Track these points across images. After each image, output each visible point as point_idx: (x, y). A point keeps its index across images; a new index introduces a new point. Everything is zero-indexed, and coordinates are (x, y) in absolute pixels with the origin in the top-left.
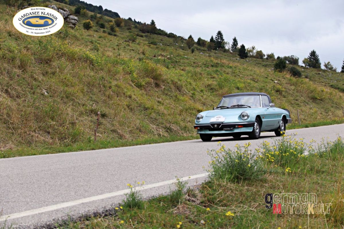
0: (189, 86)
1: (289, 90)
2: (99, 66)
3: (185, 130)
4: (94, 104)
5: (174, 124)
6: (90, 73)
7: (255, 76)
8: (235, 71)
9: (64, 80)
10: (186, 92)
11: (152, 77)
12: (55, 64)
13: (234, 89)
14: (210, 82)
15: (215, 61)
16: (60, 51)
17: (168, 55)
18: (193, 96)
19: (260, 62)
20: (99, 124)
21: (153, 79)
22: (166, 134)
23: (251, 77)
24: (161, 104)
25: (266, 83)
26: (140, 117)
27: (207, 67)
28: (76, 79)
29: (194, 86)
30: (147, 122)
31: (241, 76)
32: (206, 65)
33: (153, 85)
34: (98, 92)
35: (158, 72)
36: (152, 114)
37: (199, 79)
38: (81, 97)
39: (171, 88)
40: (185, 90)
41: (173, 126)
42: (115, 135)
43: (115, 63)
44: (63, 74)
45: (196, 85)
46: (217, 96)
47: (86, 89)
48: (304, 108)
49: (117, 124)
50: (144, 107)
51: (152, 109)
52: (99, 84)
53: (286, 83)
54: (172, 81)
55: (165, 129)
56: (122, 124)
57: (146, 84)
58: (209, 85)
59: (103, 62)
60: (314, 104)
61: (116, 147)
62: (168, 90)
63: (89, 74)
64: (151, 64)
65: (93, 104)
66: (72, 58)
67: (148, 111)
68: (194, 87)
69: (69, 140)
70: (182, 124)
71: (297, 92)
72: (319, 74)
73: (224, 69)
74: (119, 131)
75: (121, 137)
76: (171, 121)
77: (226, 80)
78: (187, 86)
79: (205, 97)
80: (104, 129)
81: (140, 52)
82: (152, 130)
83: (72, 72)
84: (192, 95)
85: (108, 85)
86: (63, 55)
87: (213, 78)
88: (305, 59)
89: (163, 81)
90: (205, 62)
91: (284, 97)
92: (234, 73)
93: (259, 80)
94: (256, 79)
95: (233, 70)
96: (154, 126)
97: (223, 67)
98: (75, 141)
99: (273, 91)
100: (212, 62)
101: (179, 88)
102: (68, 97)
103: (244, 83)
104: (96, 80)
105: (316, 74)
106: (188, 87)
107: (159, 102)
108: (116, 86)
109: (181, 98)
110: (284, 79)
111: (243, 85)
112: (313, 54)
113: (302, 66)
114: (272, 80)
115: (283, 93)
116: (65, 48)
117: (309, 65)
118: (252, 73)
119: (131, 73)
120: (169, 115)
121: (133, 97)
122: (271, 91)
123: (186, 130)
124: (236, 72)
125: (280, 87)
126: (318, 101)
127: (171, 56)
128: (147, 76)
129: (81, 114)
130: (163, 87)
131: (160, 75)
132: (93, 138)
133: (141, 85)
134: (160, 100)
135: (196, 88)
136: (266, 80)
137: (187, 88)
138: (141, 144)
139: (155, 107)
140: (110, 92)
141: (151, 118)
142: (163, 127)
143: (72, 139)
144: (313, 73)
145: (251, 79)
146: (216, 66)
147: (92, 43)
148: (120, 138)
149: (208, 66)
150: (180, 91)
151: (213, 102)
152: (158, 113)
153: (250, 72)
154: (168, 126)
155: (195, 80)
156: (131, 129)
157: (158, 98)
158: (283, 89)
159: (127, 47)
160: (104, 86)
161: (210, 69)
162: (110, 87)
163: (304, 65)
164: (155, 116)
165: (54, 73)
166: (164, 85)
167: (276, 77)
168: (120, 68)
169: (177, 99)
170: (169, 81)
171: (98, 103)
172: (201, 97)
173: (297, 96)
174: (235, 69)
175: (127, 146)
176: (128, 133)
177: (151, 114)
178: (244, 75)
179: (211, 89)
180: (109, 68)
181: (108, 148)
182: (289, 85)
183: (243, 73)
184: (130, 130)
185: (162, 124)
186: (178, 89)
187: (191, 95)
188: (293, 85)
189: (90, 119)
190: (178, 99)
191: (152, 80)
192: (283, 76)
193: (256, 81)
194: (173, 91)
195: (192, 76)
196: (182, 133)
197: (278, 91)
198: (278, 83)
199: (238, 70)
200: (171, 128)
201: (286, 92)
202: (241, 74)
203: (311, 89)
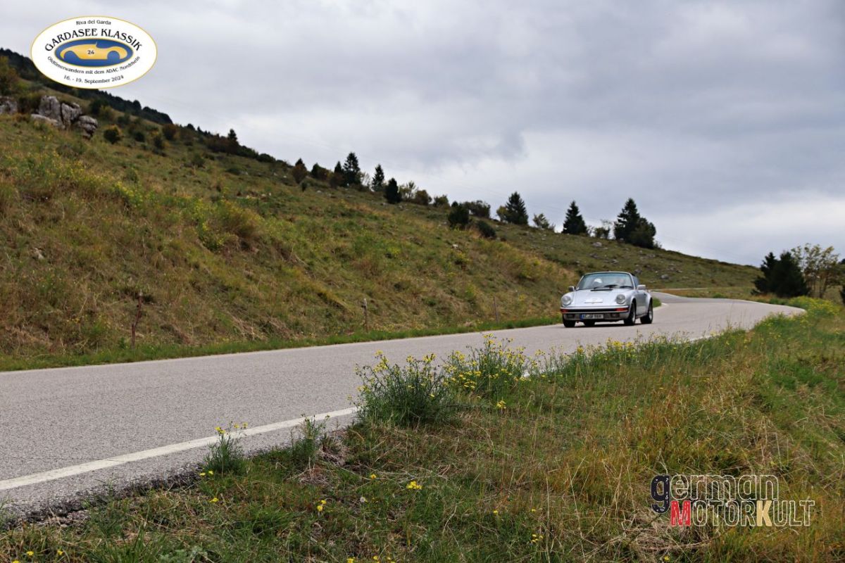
0: (302, 250)
1: (478, 261)
2: (139, 208)
3: (296, 328)
4: (131, 279)
5: (276, 317)
6: (123, 220)
7: (419, 235)
8: (384, 224)
9: (75, 232)
10: (297, 260)
11: (237, 231)
12: (58, 202)
13: (384, 257)
14: (340, 244)
15: (347, 207)
16: (68, 179)
17: (262, 193)
18: (309, 269)
19: (423, 211)
20: (140, 315)
21: (238, 235)
22: (262, 336)
23: (412, 237)
24: (253, 282)
25: (438, 248)
26: (214, 304)
27: (334, 217)
28: (97, 231)
29: (312, 250)
30: (228, 312)
31: (394, 233)
32: (331, 213)
33: (239, 245)
34: (137, 256)
35: (248, 223)
36: (237, 297)
37: (320, 238)
38: (106, 264)
39: (270, 253)
40: (296, 256)
41: (274, 321)
42: (169, 336)
43: (170, 205)
44: (73, 222)
45: (315, 248)
46: (352, 269)
47: (114, 248)
48: (502, 294)
49: (173, 315)
50: (223, 286)
51: (237, 289)
52: (140, 242)
53: (473, 249)
54: (273, 239)
55: (260, 324)
56: (181, 316)
57: (225, 243)
58: (338, 249)
59: (148, 202)
60: (521, 287)
61: (172, 357)
62: (264, 256)
63: (121, 223)
64: (235, 209)
65: (129, 277)
66: (90, 192)
67: (230, 294)
68: (311, 252)
69: (83, 343)
70: (292, 318)
71: (492, 265)
72: (524, 234)
73: (362, 219)
74: (176, 328)
75: (180, 339)
76: (270, 312)
77: (369, 241)
78: (299, 248)
79: (331, 269)
80: (148, 324)
81: (212, 186)
82: (238, 327)
83: (90, 218)
84: (308, 266)
85: (157, 244)
86: (74, 186)
87: (345, 236)
88: (501, 208)
89: (257, 240)
90: (330, 207)
91: (470, 273)
92: (382, 228)
93: (426, 241)
94: (419, 240)
95: (379, 223)
96: (241, 321)
97: (363, 216)
98: (95, 345)
99: (450, 263)
100: (343, 207)
101: (284, 253)
102: (82, 265)
103: (400, 246)
104: (134, 233)
105: (520, 234)
106: (300, 250)
107: (249, 277)
108: (171, 245)
109: (290, 271)
110: (469, 241)
111: (400, 250)
112: (515, 199)
113: (495, 221)
114: (449, 244)
115: (469, 267)
116: (77, 174)
117: (508, 219)
118: (413, 229)
119: (197, 222)
120: (267, 301)
121: (203, 266)
122: (448, 261)
123: (298, 329)
124: (386, 227)
125: (463, 256)
126: (528, 282)
127: (268, 194)
128: (228, 230)
129: (106, 296)
130: (257, 250)
131: (251, 228)
132: (127, 340)
133: (215, 244)
134: (251, 273)
135: (315, 254)
136: (439, 243)
137: (299, 254)
138: (216, 353)
139: (243, 285)
140: (159, 257)
141: (235, 305)
142: (256, 323)
143: (89, 341)
144: (515, 233)
145: (411, 241)
146: (350, 215)
147: (125, 167)
148: (179, 342)
149: (336, 214)
150: (286, 258)
151: (346, 279)
152: (248, 298)
153: (409, 227)
154: (266, 321)
155: (313, 239)
156: (198, 325)
157: (247, 269)
158: (468, 260)
159: (188, 176)
160: (149, 246)
161: (340, 221)
162: (160, 248)
163: (498, 218)
164: (243, 302)
165: (56, 220)
166: (258, 247)
167: (454, 238)
168: (178, 213)
169: (280, 273)
170: (267, 239)
171: (137, 276)
172: (324, 271)
173: (492, 272)
174: (383, 221)
175: (192, 355)
176: (192, 332)
177: (233, 298)
178: (400, 233)
179: (341, 255)
180: (157, 212)
181: (157, 358)
182: (478, 253)
183: (398, 229)
184: (197, 328)
185: (255, 316)
186: (283, 254)
187: (306, 264)
188: (485, 252)
189: (123, 305)
190: (285, 274)
191: (237, 237)
192: (467, 237)
193: (420, 243)
194: (274, 257)
195: (308, 232)
196: (291, 335)
197: (459, 262)
198: (458, 249)
199: (389, 224)
200: (271, 325)
201: (473, 264)
202: (394, 231)
203: (516, 261)
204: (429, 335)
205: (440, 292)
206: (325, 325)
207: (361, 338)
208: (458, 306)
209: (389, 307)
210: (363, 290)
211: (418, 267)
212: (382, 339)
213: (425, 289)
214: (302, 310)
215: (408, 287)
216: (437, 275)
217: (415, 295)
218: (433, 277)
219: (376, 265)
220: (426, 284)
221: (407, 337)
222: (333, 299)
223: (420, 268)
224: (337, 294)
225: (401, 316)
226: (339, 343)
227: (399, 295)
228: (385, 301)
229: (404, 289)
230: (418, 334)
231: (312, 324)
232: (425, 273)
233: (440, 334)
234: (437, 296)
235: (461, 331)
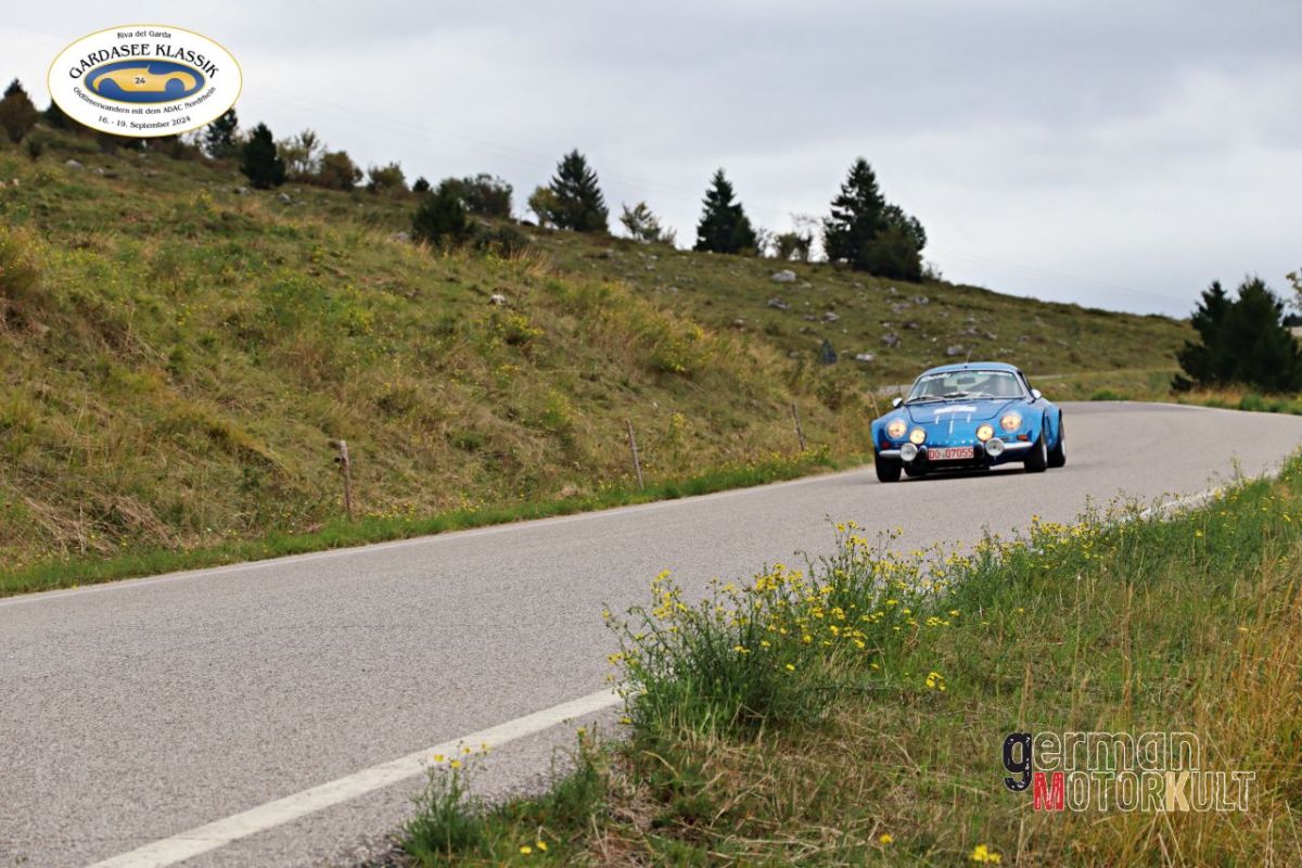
0: (151, 324)
1: (556, 333)
3: (179, 520)
5: (129, 495)
7: (404, 275)
8: (315, 249)
10: (143, 349)
14: (235, 306)
15: (217, 209)
18: (175, 369)
19: (343, 205)
22: (99, 542)
23: (390, 280)
24: (55, 408)
25: (456, 306)
27: (190, 236)
29: (173, 324)
30: (12, 487)
31: (342, 272)
32: (180, 224)
35: (20, 262)
36: (28, 449)
37: (187, 292)
39: (76, 334)
40: (137, 337)
41: (126, 504)
45: (178, 319)
46: (272, 367)
48: (630, 414)
51: (27, 429)
53: (540, 304)
54: (78, 300)
55: (93, 514)
58: (234, 319)
60: (663, 394)
62: (64, 342)
68: (171, 329)
70: (166, 494)
71: (591, 342)
72: (604, 257)
73: (261, 239)
76: (114, 481)
78: (143, 320)
79: (224, 369)
82: (42, 523)
84: (171, 363)
87: (228, 282)
88: (540, 191)
89: (40, 302)
90: (174, 211)
91: (543, 365)
92: (311, 260)
93: (424, 290)
94: (407, 286)
95: (304, 247)
96: (47, 508)
97: (260, 231)
99: (496, 341)
100: (206, 208)
101: (111, 333)
103: (370, 305)
105: (592, 256)
106: (146, 325)
107: (41, 396)
109: (131, 378)
110: (526, 283)
111: (370, 314)
112: (574, 167)
113: (527, 224)
114: (481, 293)
115: (536, 350)
117: (557, 219)
118: (387, 258)
120: (99, 453)
122: (490, 337)
123: (183, 523)
124: (321, 257)
125: (523, 321)
126: (679, 380)
130: (44, 329)
131: (28, 273)
135: (182, 332)
136: (454, 291)
137: (145, 333)
138: (26, 591)
139: (36, 420)
141: (26, 469)
142: (84, 511)
144: (580, 254)
145: (390, 289)
146: (227, 228)
149: (193, 227)
150: (114, 345)
151: (263, 393)
152: (54, 449)
153: (376, 254)
154: (108, 506)
155: (171, 295)
158: (535, 332)
161: (204, 243)
163: (534, 219)
164: (42, 460)
166: (45, 321)
167: (489, 278)
169: (109, 382)
170: (64, 299)
172: (209, 374)
173: (592, 360)
174: (315, 242)
177: (20, 451)
178: (356, 270)
179: (245, 335)
182: (552, 314)
183: (350, 261)
185: (79, 494)
186: (107, 336)
187: (167, 362)
188: (571, 312)
190: (117, 382)
192: (519, 274)
193: (410, 294)
194: (88, 344)
195: (153, 277)
196: (170, 537)
197: (515, 339)
198: (505, 305)
199: (326, 249)
200: (120, 514)
201: (545, 342)
202: (342, 266)
203: (647, 330)
204: (494, 522)
205: (487, 417)
206: (244, 509)
207: (343, 537)
208: (532, 450)
209: (372, 456)
210: (307, 416)
211: (420, 355)
212: (391, 537)
213: (451, 409)
214: (181, 474)
215: (409, 407)
216: (470, 374)
217: (430, 423)
218: (461, 379)
219: (329, 355)
220: (450, 397)
221: (446, 529)
222: (244, 443)
223: (429, 357)
224: (250, 431)
225: (406, 481)
226: (296, 553)
227: (391, 427)
228: (364, 443)
229: (401, 411)
230: (470, 523)
231: (216, 506)
232: (441, 368)
233: (517, 520)
234: (480, 424)
235: (564, 511)
